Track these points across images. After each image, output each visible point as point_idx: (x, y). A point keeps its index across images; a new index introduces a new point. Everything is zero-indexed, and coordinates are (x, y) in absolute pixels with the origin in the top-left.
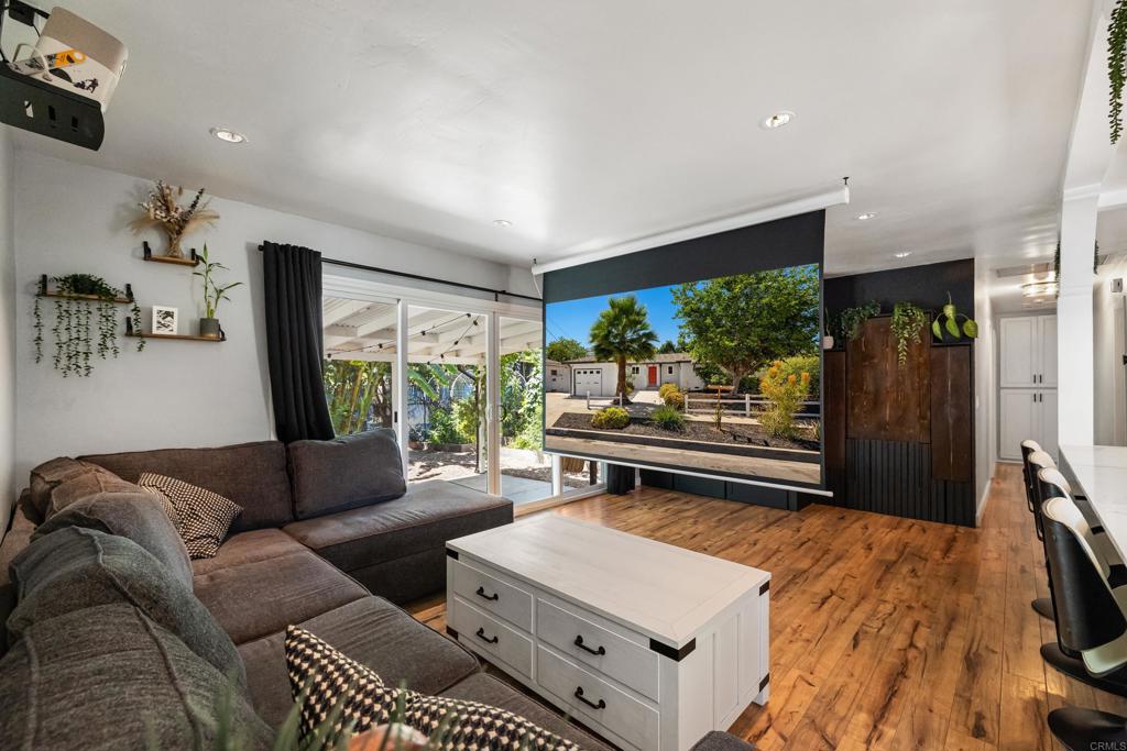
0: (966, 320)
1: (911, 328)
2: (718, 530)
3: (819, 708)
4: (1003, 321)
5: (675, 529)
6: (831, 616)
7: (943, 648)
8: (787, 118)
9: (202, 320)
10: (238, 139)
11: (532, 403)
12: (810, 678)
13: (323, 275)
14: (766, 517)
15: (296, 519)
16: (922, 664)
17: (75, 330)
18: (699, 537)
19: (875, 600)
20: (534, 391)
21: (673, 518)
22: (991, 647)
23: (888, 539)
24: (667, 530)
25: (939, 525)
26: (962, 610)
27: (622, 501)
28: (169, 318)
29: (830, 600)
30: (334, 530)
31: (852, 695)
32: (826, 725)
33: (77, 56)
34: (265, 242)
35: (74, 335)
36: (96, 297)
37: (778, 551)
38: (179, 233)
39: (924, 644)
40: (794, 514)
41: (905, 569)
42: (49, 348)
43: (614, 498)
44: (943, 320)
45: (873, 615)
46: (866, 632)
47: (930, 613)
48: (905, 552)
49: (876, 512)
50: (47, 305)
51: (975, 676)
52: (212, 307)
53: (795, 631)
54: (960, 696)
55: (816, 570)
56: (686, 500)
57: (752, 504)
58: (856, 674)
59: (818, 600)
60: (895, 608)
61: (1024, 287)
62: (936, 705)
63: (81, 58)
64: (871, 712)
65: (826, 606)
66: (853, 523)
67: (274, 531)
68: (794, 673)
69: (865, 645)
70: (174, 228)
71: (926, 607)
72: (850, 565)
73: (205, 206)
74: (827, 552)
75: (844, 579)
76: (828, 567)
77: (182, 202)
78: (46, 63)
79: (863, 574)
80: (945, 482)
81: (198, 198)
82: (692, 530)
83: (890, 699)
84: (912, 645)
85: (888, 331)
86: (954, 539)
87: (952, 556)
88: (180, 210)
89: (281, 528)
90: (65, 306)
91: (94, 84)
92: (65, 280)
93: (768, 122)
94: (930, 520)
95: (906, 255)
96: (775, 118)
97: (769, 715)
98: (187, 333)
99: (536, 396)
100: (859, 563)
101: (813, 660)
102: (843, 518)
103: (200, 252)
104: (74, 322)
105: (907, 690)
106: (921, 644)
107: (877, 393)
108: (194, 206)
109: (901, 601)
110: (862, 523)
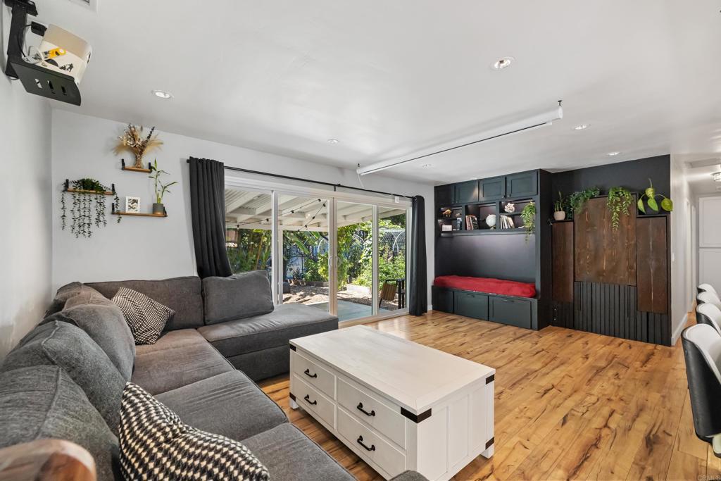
0: (663, 199)
1: (622, 205)
2: (481, 340)
3: (529, 464)
4: (701, 200)
5: (450, 339)
6: (549, 402)
7: (629, 430)
8: (509, 62)
9: (154, 204)
10: (168, 96)
11: (367, 256)
12: (526, 444)
13: (225, 177)
14: (515, 334)
15: (205, 325)
16: (611, 441)
17: (82, 211)
18: (464, 346)
19: (584, 393)
20: (369, 249)
21: (450, 332)
22: (667, 431)
23: (601, 352)
24: (445, 340)
25: (643, 344)
26: (649, 404)
27: (418, 320)
28: (135, 204)
29: (551, 391)
30: (224, 332)
31: (555, 457)
32: (532, 476)
33: (61, 51)
34: (191, 157)
35: (82, 214)
36: (94, 192)
37: (519, 356)
38: (141, 153)
39: (616, 426)
40: (536, 332)
41: (611, 373)
42: (69, 221)
43: (413, 318)
44: (645, 199)
45: (581, 403)
46: (573, 415)
47: (624, 404)
48: (611, 361)
49: (596, 333)
50: (68, 196)
51: (651, 451)
52: (160, 197)
53: (521, 411)
54: (637, 464)
55: (544, 370)
56: (461, 320)
57: (507, 325)
58: (561, 444)
59: (542, 391)
60: (598, 400)
61: (714, 174)
62: (617, 469)
63: (63, 52)
64: (567, 470)
65: (547, 395)
66: (577, 340)
67: (192, 331)
68: (516, 439)
69: (571, 424)
70: (138, 151)
71: (622, 400)
72: (569, 368)
73: (155, 137)
74: (554, 358)
75: (564, 377)
76: (553, 369)
77: (142, 136)
78: (42, 56)
79: (579, 375)
80: (648, 314)
81: (151, 132)
82: (462, 340)
83: (583, 462)
84: (606, 426)
85: (604, 207)
86: (653, 354)
87: (649, 366)
88: (141, 140)
89: (196, 329)
90: (77, 197)
91: (71, 67)
92: (78, 182)
93: (496, 65)
94: (636, 339)
95: (616, 154)
96: (502, 62)
97: (492, 466)
98: (146, 211)
99: (370, 252)
100: (578, 367)
101: (530, 431)
102: (570, 336)
103: (153, 165)
104: (82, 206)
105: (597, 457)
106: (613, 425)
107: (597, 250)
108: (149, 137)
109: (603, 395)
110: (583, 340)
